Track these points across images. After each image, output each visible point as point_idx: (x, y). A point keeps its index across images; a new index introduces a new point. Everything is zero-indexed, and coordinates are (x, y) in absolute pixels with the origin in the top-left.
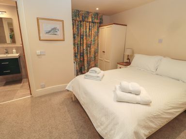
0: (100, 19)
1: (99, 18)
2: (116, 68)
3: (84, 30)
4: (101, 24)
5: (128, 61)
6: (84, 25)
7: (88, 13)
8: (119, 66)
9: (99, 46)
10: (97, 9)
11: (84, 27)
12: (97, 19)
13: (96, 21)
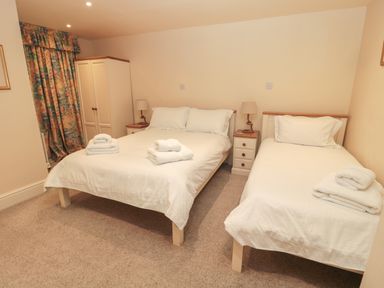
0: (74, 45)
1: (70, 43)
2: (126, 134)
3: (42, 67)
4: (76, 55)
5: (143, 120)
6: (40, 55)
7: (45, 30)
8: (130, 130)
9: (81, 98)
10: (69, 26)
11: (40, 59)
12: (68, 44)
13: (65, 48)
